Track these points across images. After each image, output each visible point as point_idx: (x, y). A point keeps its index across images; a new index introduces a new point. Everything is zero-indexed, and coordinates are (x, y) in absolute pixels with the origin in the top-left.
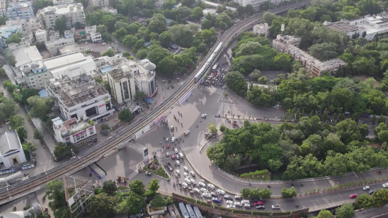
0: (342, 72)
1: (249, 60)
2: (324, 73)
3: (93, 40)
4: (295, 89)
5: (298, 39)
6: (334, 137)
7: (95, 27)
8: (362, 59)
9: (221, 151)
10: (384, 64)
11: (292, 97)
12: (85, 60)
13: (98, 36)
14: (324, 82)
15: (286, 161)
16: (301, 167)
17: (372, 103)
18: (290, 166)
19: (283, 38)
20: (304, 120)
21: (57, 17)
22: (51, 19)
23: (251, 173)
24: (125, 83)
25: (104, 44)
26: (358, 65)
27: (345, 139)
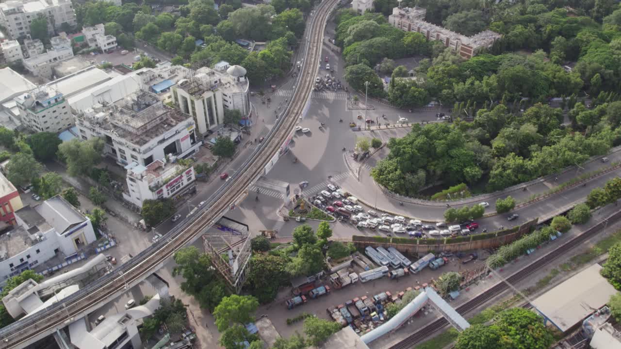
0: (499, 48)
1: (371, 46)
2: (478, 53)
3: (103, 48)
4: (450, 76)
5: (422, 12)
6: (529, 128)
7: (101, 27)
8: (519, 28)
9: (396, 170)
10: (547, 31)
11: (450, 87)
12: (110, 79)
13: (111, 41)
14: (484, 63)
15: (486, 167)
16: (509, 171)
17: (555, 80)
18: (494, 172)
19: (403, 12)
20: (482, 115)
21: (28, 17)
22: (18, 22)
23: (444, 191)
24: (209, 100)
25: (123, 52)
26: (516, 36)
27: (544, 129)
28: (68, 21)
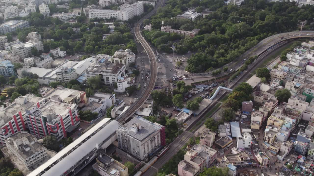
0: (201, 33)
1: (162, 38)
2: (196, 35)
4: (192, 42)
5: (170, 27)
6: (222, 51)
8: (204, 27)
9: (193, 66)
10: (213, 26)
11: (193, 45)
14: (199, 37)
15: (217, 62)
16: (223, 61)
17: (222, 38)
18: (219, 62)
19: (165, 28)
20: (207, 50)
22: (24, 51)
23: (208, 70)
26: (204, 29)
27: (226, 50)
28: (41, 49)
